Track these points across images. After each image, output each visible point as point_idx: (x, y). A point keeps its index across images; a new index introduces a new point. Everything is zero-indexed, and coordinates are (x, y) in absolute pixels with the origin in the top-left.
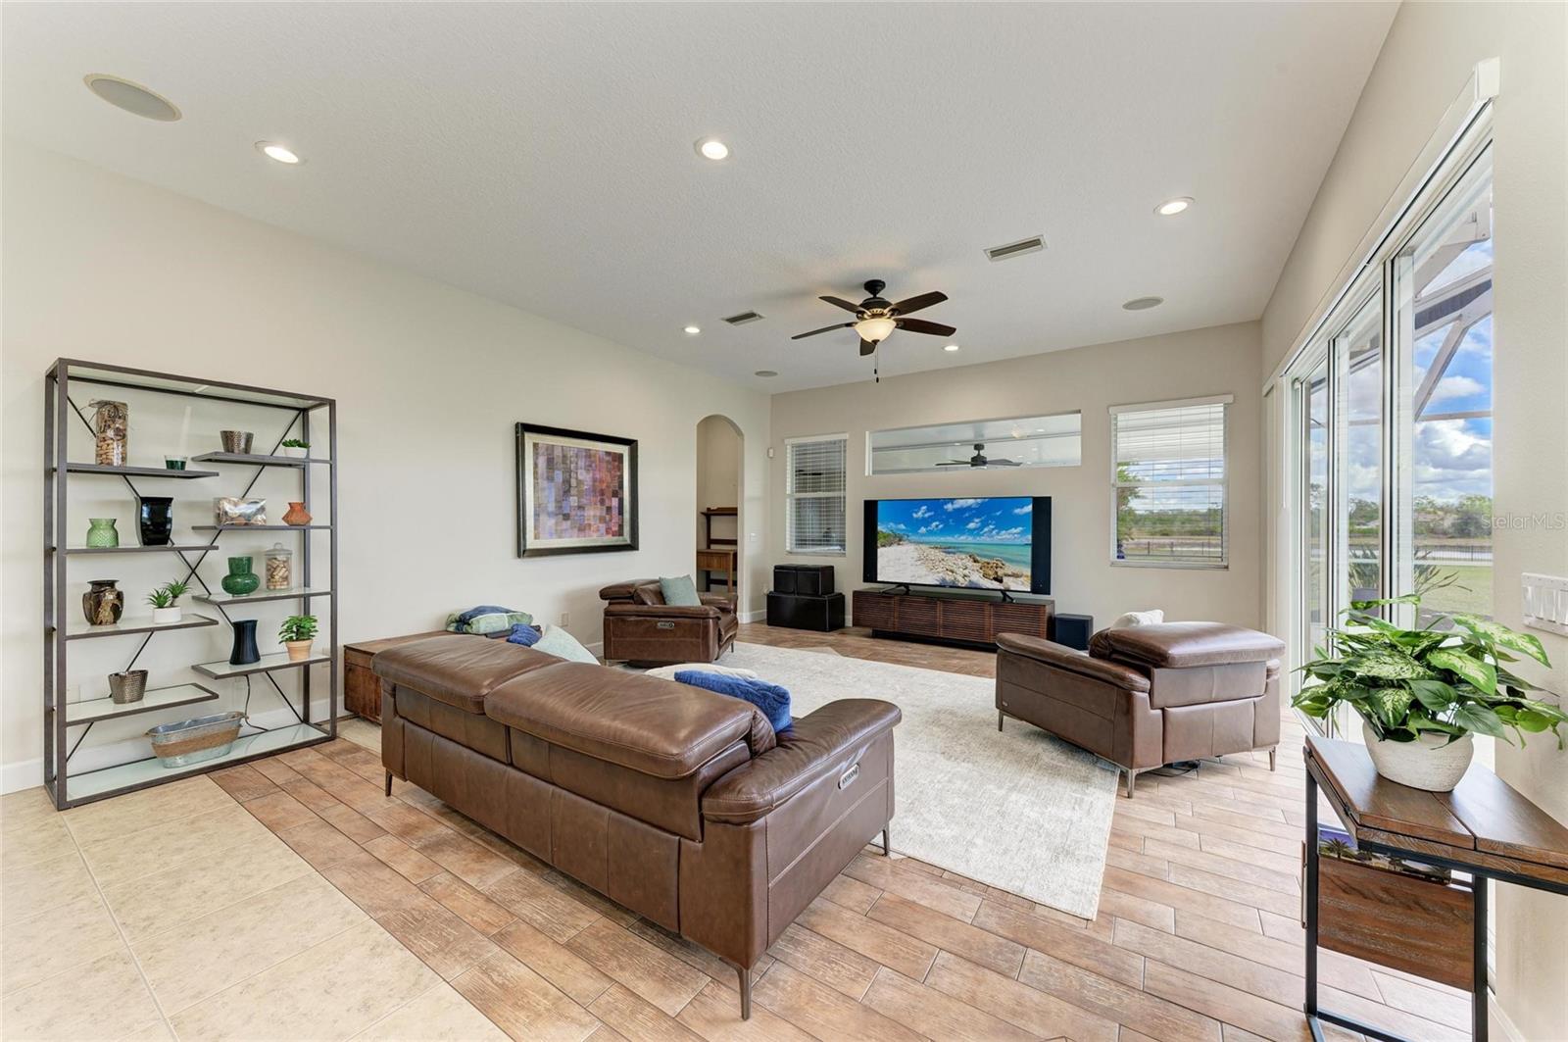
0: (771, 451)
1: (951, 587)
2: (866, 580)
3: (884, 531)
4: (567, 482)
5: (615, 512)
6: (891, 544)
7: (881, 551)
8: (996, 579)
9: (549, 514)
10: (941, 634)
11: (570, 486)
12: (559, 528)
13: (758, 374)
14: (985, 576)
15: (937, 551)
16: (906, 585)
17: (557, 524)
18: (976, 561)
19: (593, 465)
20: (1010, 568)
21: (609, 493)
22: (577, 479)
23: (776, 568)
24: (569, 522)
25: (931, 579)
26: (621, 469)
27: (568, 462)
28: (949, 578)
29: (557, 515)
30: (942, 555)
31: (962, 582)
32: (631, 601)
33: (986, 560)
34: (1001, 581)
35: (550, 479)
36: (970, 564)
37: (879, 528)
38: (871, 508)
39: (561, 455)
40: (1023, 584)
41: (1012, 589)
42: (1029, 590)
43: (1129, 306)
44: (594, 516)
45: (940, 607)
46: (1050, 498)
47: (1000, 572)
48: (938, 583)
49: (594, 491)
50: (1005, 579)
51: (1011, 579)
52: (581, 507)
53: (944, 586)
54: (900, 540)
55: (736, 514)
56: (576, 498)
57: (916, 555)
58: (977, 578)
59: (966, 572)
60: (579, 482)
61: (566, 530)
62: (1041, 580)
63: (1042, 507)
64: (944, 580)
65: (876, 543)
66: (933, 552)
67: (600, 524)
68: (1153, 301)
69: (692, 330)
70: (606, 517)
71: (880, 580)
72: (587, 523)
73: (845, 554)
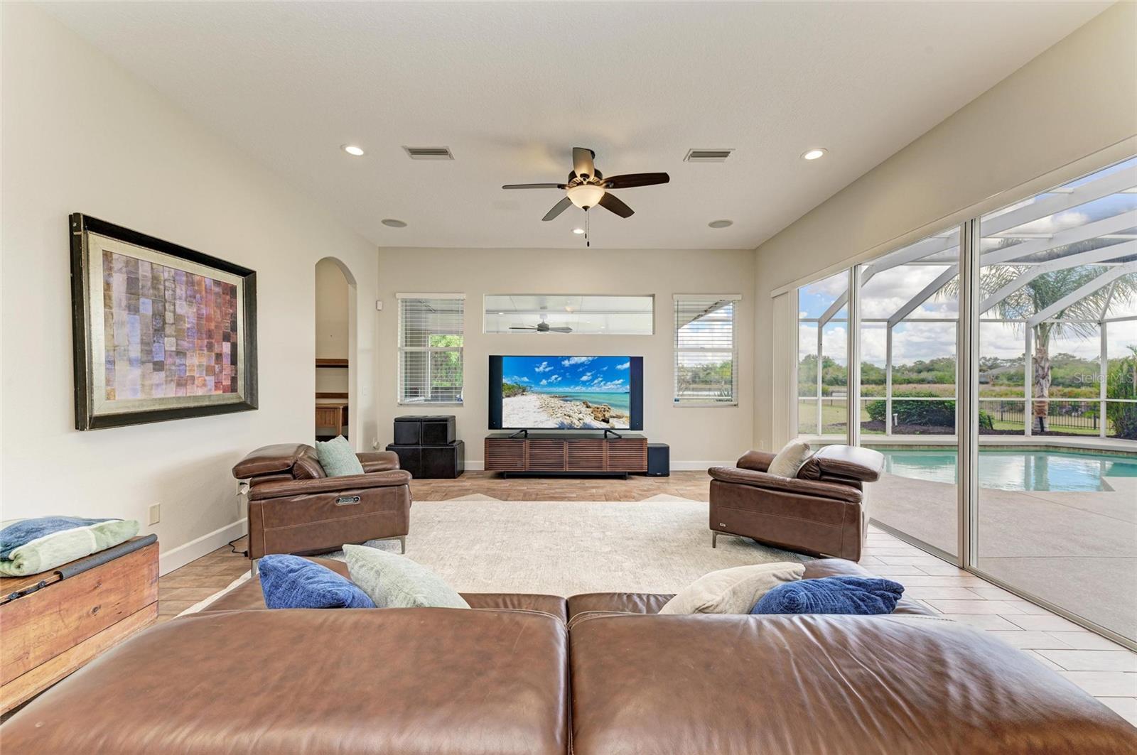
0: (380, 303)
1: (568, 429)
2: (491, 427)
3: (508, 383)
4: (159, 315)
5: (227, 361)
6: (515, 395)
7: (505, 401)
8: (604, 421)
9: (131, 362)
10: (567, 469)
11: (164, 323)
12: (147, 383)
13: (385, 222)
14: (596, 418)
15: (556, 399)
16: (525, 430)
17: (143, 376)
18: (588, 407)
19: (198, 296)
20: (614, 412)
21: (219, 335)
22: (174, 312)
24: (162, 374)
25: (552, 423)
26: (234, 306)
27: (162, 287)
28: (567, 421)
29: (143, 363)
30: (561, 403)
31: (577, 424)
32: (289, 476)
33: (596, 406)
34: (608, 422)
35: (133, 309)
36: (584, 409)
37: (504, 381)
38: (495, 362)
39: (150, 275)
40: (624, 423)
41: (616, 427)
42: (628, 427)
43: (712, 225)
44: (200, 366)
45: (566, 446)
46: (642, 358)
47: (607, 415)
48: (557, 426)
49: (199, 331)
50: (611, 420)
51: (615, 419)
52: (180, 353)
53: (563, 429)
54: (524, 391)
55: (347, 367)
56: (173, 340)
57: (538, 403)
58: (589, 420)
59: (581, 416)
60: (178, 318)
61: (158, 385)
62: (636, 423)
63: (637, 363)
64: (562, 423)
65: (501, 394)
66: (553, 400)
67: (204, 376)
68: (728, 223)
69: (355, 151)
70: (214, 367)
71: (503, 427)
72: (187, 374)
73: (462, 404)
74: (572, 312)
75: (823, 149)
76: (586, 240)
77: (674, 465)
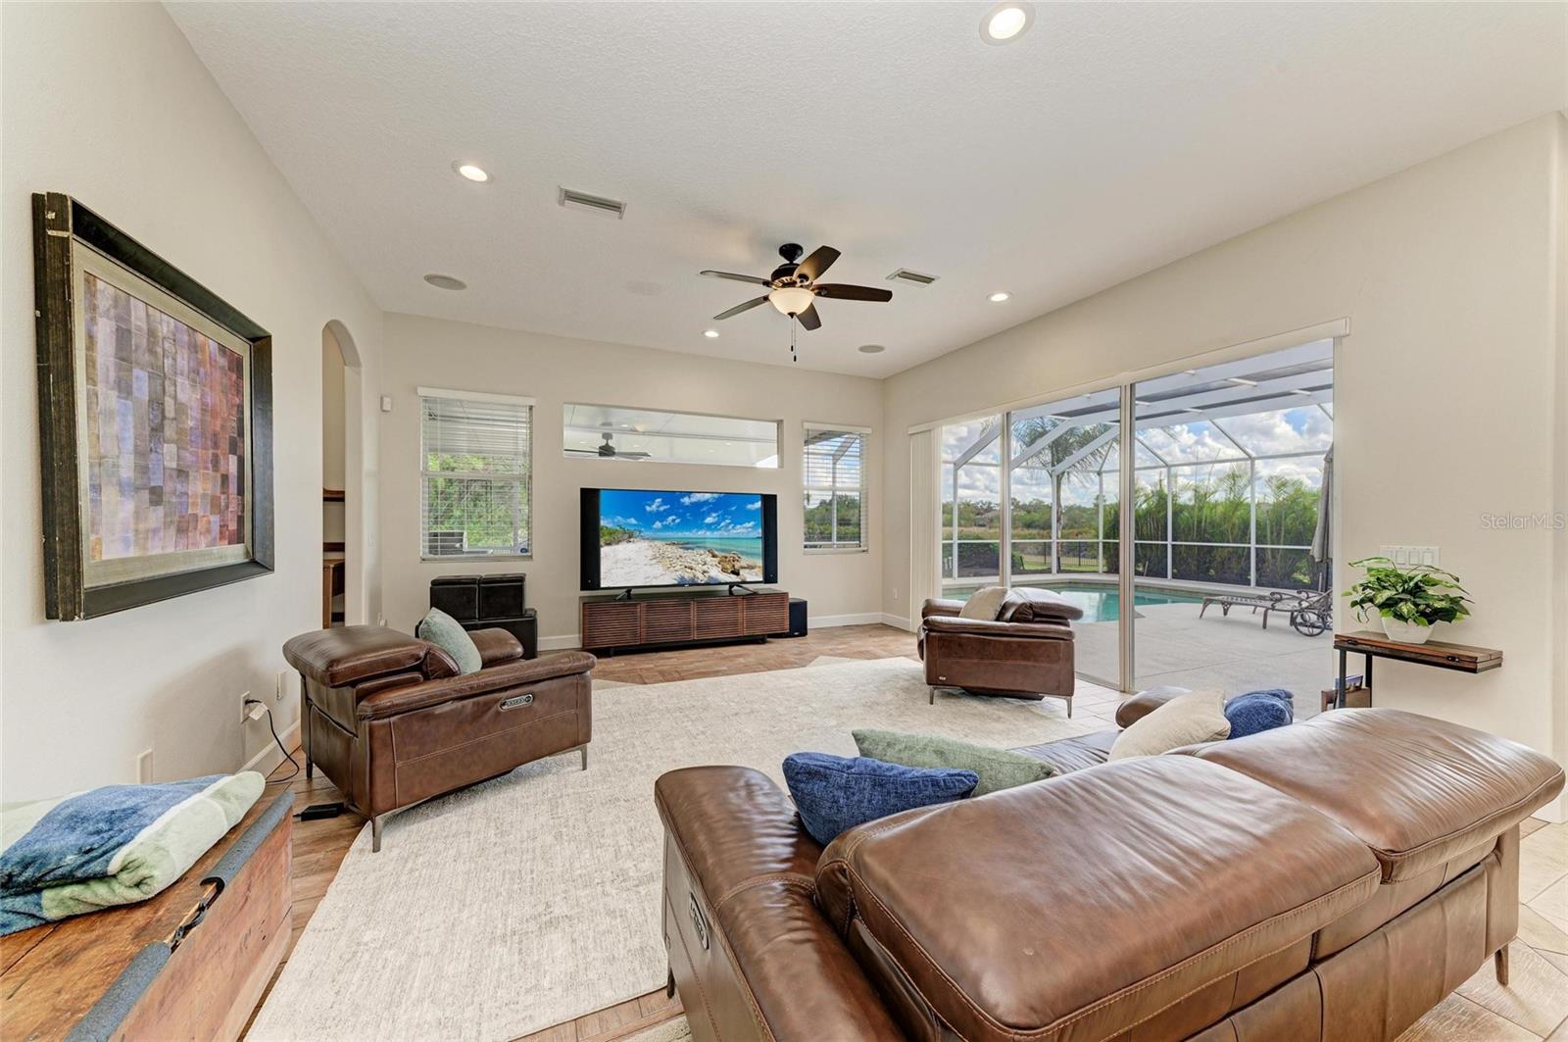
0: (387, 400)
1: (690, 585)
2: (584, 587)
3: (609, 526)
4: (157, 403)
5: (233, 488)
6: (619, 542)
7: (604, 551)
8: (733, 572)
9: (122, 487)
10: (695, 636)
11: (164, 417)
12: (142, 527)
13: (430, 279)
14: (724, 570)
15: (674, 547)
16: (629, 589)
17: (138, 515)
18: (714, 556)
19: (202, 370)
20: (744, 561)
21: (225, 445)
22: (175, 398)
23: (434, 583)
24: (160, 510)
25: (669, 579)
26: (239, 392)
27: (159, 350)
28: (688, 575)
29: (137, 489)
30: (681, 552)
31: (702, 579)
32: (416, 675)
33: (723, 554)
34: (737, 574)
35: (124, 388)
36: (709, 559)
37: (603, 523)
38: (590, 499)
39: (145, 327)
40: (757, 575)
41: (748, 580)
42: (761, 579)
44: (204, 496)
45: (693, 607)
46: (775, 496)
47: (737, 565)
48: (676, 582)
49: (203, 434)
50: (742, 572)
51: (747, 570)
52: (182, 473)
53: (683, 585)
54: (630, 537)
56: (173, 447)
57: (650, 553)
58: (716, 573)
59: (705, 568)
60: (181, 408)
61: (155, 531)
62: (770, 575)
63: (769, 502)
64: (683, 578)
65: (598, 542)
66: (669, 548)
67: (208, 514)
68: (879, 349)
69: (473, 172)
70: (220, 497)
71: (602, 586)
72: (190, 512)
73: (531, 557)
74: (644, 433)
75: (1010, 293)
76: (792, 354)
77: (812, 622)
